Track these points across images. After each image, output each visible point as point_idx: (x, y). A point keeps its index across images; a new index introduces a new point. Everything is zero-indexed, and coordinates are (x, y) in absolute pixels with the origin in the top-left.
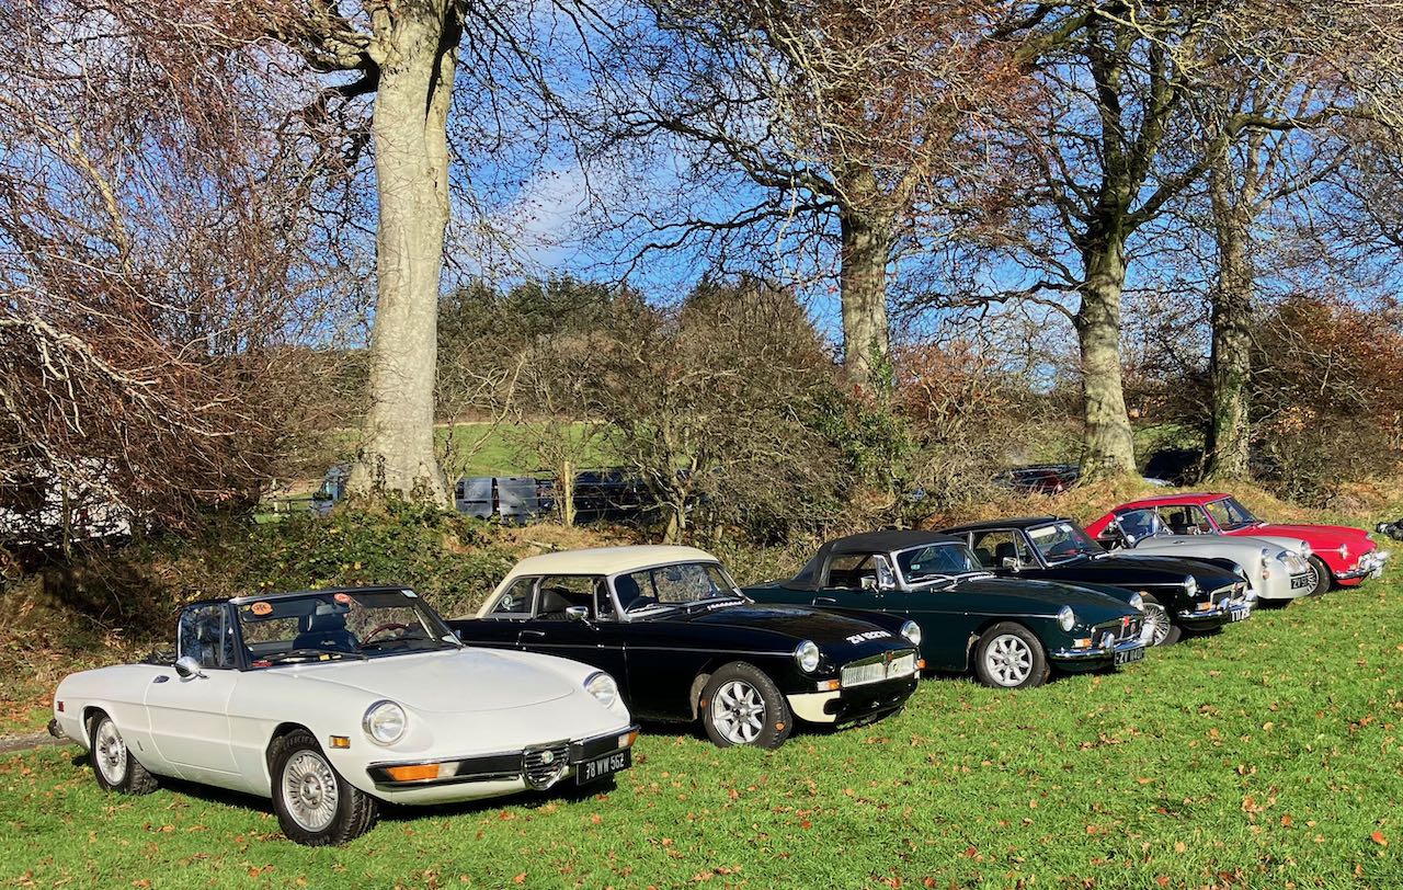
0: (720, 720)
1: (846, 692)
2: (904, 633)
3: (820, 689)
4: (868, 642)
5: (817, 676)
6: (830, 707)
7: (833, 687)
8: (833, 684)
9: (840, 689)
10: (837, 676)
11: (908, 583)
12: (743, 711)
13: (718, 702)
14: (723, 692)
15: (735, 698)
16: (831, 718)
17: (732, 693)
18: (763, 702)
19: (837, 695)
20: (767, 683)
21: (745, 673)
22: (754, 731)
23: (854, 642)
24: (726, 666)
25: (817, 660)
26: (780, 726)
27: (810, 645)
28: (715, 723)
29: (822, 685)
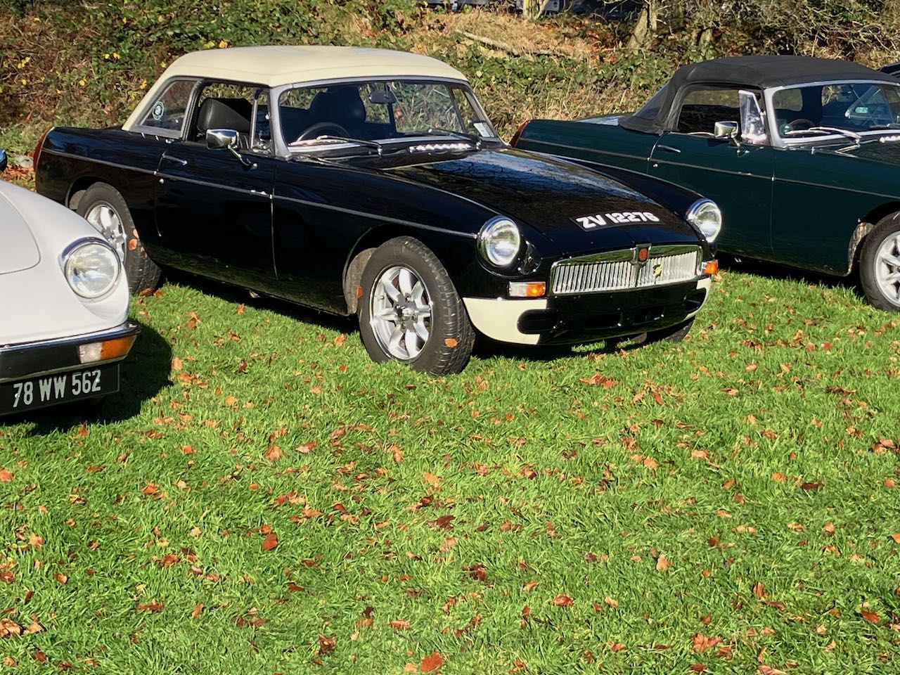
0: (380, 320)
1: (556, 302)
2: (691, 216)
3: (512, 294)
4: (612, 228)
5: (512, 273)
6: (528, 322)
7: (535, 292)
8: (536, 288)
9: (547, 295)
10: (545, 275)
11: (783, 136)
12: (407, 312)
13: (379, 293)
14: (387, 278)
15: (400, 290)
16: (533, 339)
17: (396, 282)
18: (431, 303)
19: (542, 305)
20: (439, 274)
21: (411, 255)
22: (420, 343)
23: (587, 225)
24: (391, 241)
25: (516, 249)
26: (451, 343)
27: (507, 225)
28: (373, 323)
29: (516, 288)
